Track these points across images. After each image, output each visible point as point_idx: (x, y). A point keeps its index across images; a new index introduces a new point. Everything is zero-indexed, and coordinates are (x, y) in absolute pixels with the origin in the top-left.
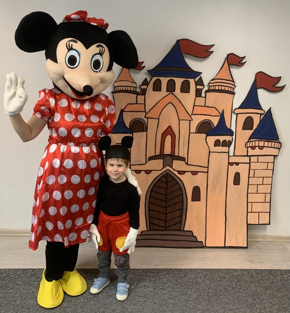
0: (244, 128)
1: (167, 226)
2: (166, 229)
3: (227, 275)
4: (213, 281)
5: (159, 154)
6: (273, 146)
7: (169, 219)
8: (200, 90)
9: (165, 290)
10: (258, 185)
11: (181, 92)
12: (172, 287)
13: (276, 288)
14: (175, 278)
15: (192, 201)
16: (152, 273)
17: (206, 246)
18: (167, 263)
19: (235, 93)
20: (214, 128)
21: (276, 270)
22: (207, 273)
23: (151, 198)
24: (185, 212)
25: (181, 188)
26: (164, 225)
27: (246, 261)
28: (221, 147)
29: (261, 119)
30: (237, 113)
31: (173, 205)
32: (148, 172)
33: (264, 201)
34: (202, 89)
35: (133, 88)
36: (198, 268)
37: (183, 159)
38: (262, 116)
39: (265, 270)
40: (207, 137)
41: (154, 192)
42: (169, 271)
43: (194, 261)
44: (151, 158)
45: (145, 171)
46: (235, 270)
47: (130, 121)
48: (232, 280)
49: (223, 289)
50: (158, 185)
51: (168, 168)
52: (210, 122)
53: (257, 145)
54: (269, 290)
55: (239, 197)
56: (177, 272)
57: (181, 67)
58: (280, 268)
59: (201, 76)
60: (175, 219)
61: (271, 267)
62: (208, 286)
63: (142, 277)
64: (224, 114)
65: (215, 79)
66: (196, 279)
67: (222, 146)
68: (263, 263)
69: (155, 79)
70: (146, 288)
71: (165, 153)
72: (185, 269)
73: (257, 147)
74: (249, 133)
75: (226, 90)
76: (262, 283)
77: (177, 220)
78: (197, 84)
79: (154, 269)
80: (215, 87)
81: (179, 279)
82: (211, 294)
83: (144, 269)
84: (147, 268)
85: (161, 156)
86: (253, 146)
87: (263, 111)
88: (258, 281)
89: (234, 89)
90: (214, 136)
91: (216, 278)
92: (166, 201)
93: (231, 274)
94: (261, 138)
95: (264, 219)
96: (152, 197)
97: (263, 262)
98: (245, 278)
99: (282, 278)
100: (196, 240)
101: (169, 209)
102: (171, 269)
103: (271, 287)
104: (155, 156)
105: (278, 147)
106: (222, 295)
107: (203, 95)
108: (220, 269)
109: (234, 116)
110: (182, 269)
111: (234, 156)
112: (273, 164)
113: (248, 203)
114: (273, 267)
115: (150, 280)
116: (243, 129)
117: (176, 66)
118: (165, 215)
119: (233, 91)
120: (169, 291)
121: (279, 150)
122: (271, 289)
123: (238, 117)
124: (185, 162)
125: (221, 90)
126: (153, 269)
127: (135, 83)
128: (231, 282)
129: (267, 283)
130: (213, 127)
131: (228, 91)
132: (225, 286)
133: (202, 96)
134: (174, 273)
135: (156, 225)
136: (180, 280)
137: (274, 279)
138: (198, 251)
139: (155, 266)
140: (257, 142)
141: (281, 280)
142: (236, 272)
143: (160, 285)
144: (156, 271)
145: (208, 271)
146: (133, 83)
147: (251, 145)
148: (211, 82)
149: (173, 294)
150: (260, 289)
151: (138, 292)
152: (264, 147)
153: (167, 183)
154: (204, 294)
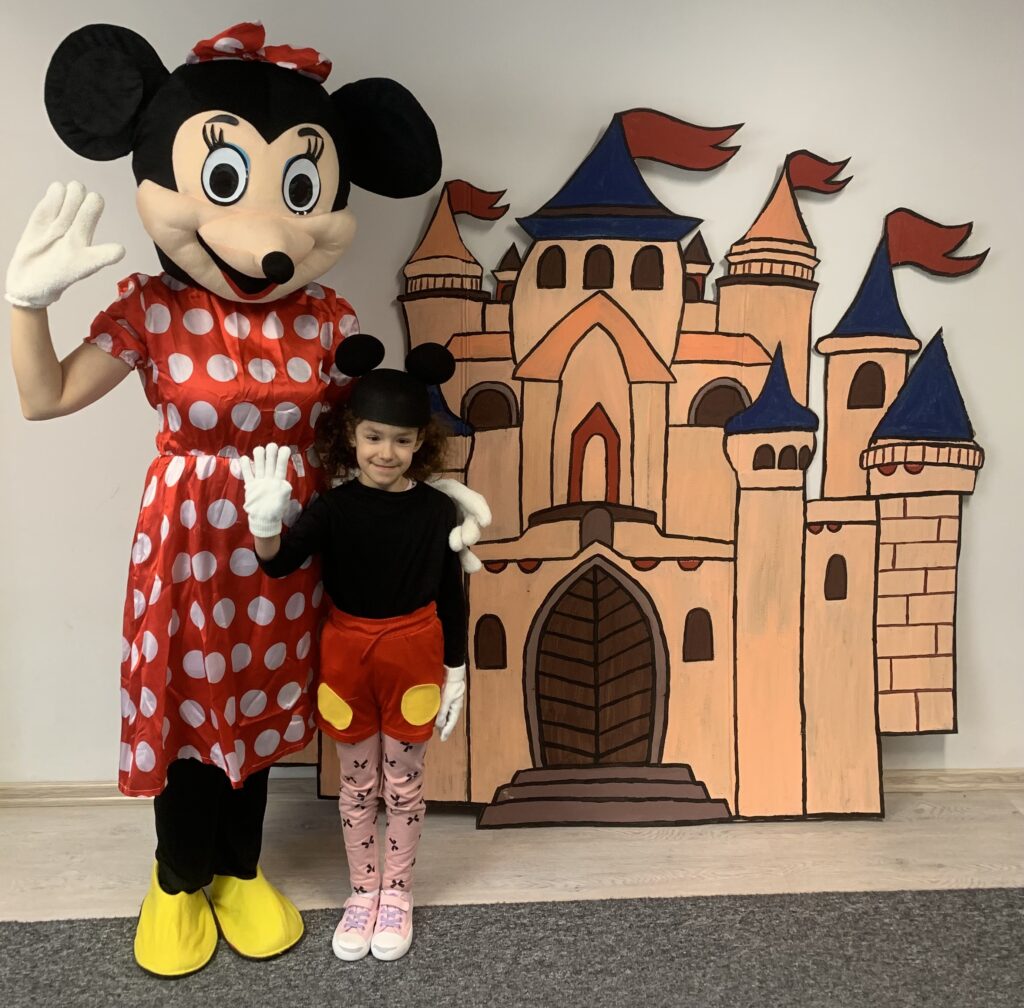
0: (853, 404)
1: (602, 750)
2: (598, 760)
3: (820, 913)
4: (776, 939)
5: (565, 502)
6: (954, 460)
7: (607, 728)
8: (699, 280)
9: (614, 975)
10: (907, 596)
11: (634, 287)
12: (637, 962)
13: (997, 955)
14: (642, 931)
15: (686, 659)
16: (562, 915)
17: (741, 814)
18: (613, 881)
19: (818, 284)
20: (752, 405)
21: (990, 890)
22: (750, 909)
23: (542, 656)
24: (663, 699)
25: (645, 619)
26: (591, 749)
27: (882, 862)
28: (776, 469)
29: (909, 371)
30: (829, 351)
31: (620, 677)
32: (530, 566)
33: (933, 652)
34: (704, 276)
35: (469, 280)
36: (719, 893)
37: (647, 517)
38: (913, 361)
39: (950, 891)
40: (729, 438)
41: (554, 634)
42: (620, 908)
43: (704, 868)
44: (539, 518)
45: (520, 563)
46: (847, 895)
47: (464, 392)
48: (840, 931)
49: (813, 964)
50: (564, 611)
51: (597, 548)
52: (738, 386)
53: (899, 458)
54: (972, 963)
55: (844, 641)
56: (648, 911)
57: (631, 203)
58: (1002, 883)
59: (699, 233)
60: (628, 725)
61: (972, 883)
62: (760, 955)
63: (527, 931)
64: (784, 357)
65: (747, 238)
66: (716, 931)
67: (779, 468)
68: (941, 870)
69: (542, 246)
70: (548, 971)
71: (584, 500)
72: (676, 898)
73: (900, 468)
74: (872, 417)
75: (788, 277)
76: (945, 938)
77: (636, 729)
78: (687, 258)
79: (568, 903)
80: (750, 267)
81: (658, 935)
82: (772, 985)
83: (533, 904)
84: (545, 900)
85: (574, 508)
86: (888, 464)
87: (917, 343)
88: (931, 932)
89: (813, 269)
90: (751, 435)
91: (784, 926)
92: (595, 665)
93: (834, 910)
94: (911, 436)
95: (936, 715)
96: (546, 653)
97: (940, 866)
98: (886, 924)
99: (1012, 920)
100: (704, 797)
101: (608, 693)
102: (625, 901)
103: (979, 951)
104: (553, 508)
105: (971, 464)
106: (811, 986)
107: (709, 295)
108: (796, 895)
109: (818, 363)
110: (665, 899)
111: (823, 498)
112: (957, 521)
113: (879, 661)
114: (976, 880)
115: (560, 942)
116: (850, 407)
117: (612, 202)
118: (592, 713)
119: (810, 278)
120: (627, 979)
121: (976, 474)
122: (978, 958)
123: (830, 366)
124: (657, 527)
125: (770, 275)
126: (563, 902)
127: (476, 263)
128: (838, 937)
129: (963, 940)
130: (748, 404)
131: (793, 278)
132: (818, 954)
133: (705, 298)
134: (638, 916)
135: (563, 747)
136: (661, 939)
137: (986, 924)
138: (712, 833)
139: (570, 891)
140: (900, 450)
141: (1011, 926)
142: (853, 903)
143: (596, 956)
144: (576, 911)
145: (755, 903)
146: (469, 262)
147: (879, 461)
148: (733, 252)
149: (643, 987)
150: (938, 961)
151: (520, 984)
152: (923, 463)
153: (595, 601)
154: (749, 984)
